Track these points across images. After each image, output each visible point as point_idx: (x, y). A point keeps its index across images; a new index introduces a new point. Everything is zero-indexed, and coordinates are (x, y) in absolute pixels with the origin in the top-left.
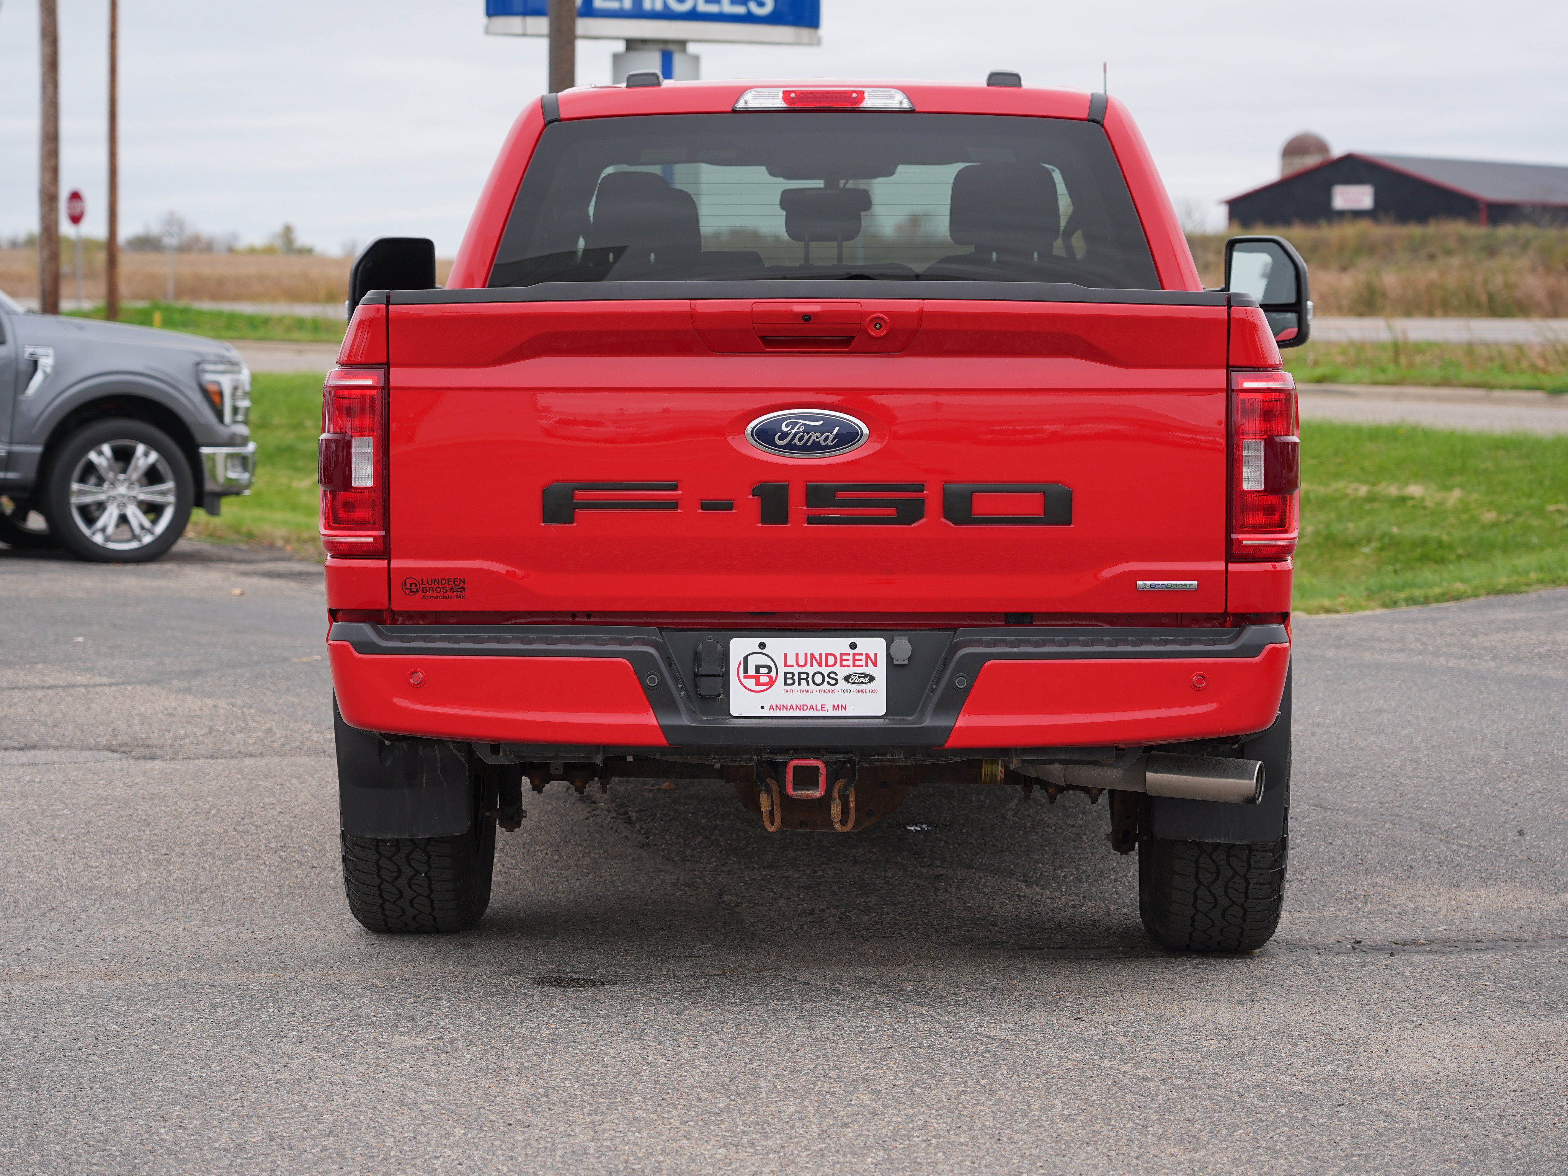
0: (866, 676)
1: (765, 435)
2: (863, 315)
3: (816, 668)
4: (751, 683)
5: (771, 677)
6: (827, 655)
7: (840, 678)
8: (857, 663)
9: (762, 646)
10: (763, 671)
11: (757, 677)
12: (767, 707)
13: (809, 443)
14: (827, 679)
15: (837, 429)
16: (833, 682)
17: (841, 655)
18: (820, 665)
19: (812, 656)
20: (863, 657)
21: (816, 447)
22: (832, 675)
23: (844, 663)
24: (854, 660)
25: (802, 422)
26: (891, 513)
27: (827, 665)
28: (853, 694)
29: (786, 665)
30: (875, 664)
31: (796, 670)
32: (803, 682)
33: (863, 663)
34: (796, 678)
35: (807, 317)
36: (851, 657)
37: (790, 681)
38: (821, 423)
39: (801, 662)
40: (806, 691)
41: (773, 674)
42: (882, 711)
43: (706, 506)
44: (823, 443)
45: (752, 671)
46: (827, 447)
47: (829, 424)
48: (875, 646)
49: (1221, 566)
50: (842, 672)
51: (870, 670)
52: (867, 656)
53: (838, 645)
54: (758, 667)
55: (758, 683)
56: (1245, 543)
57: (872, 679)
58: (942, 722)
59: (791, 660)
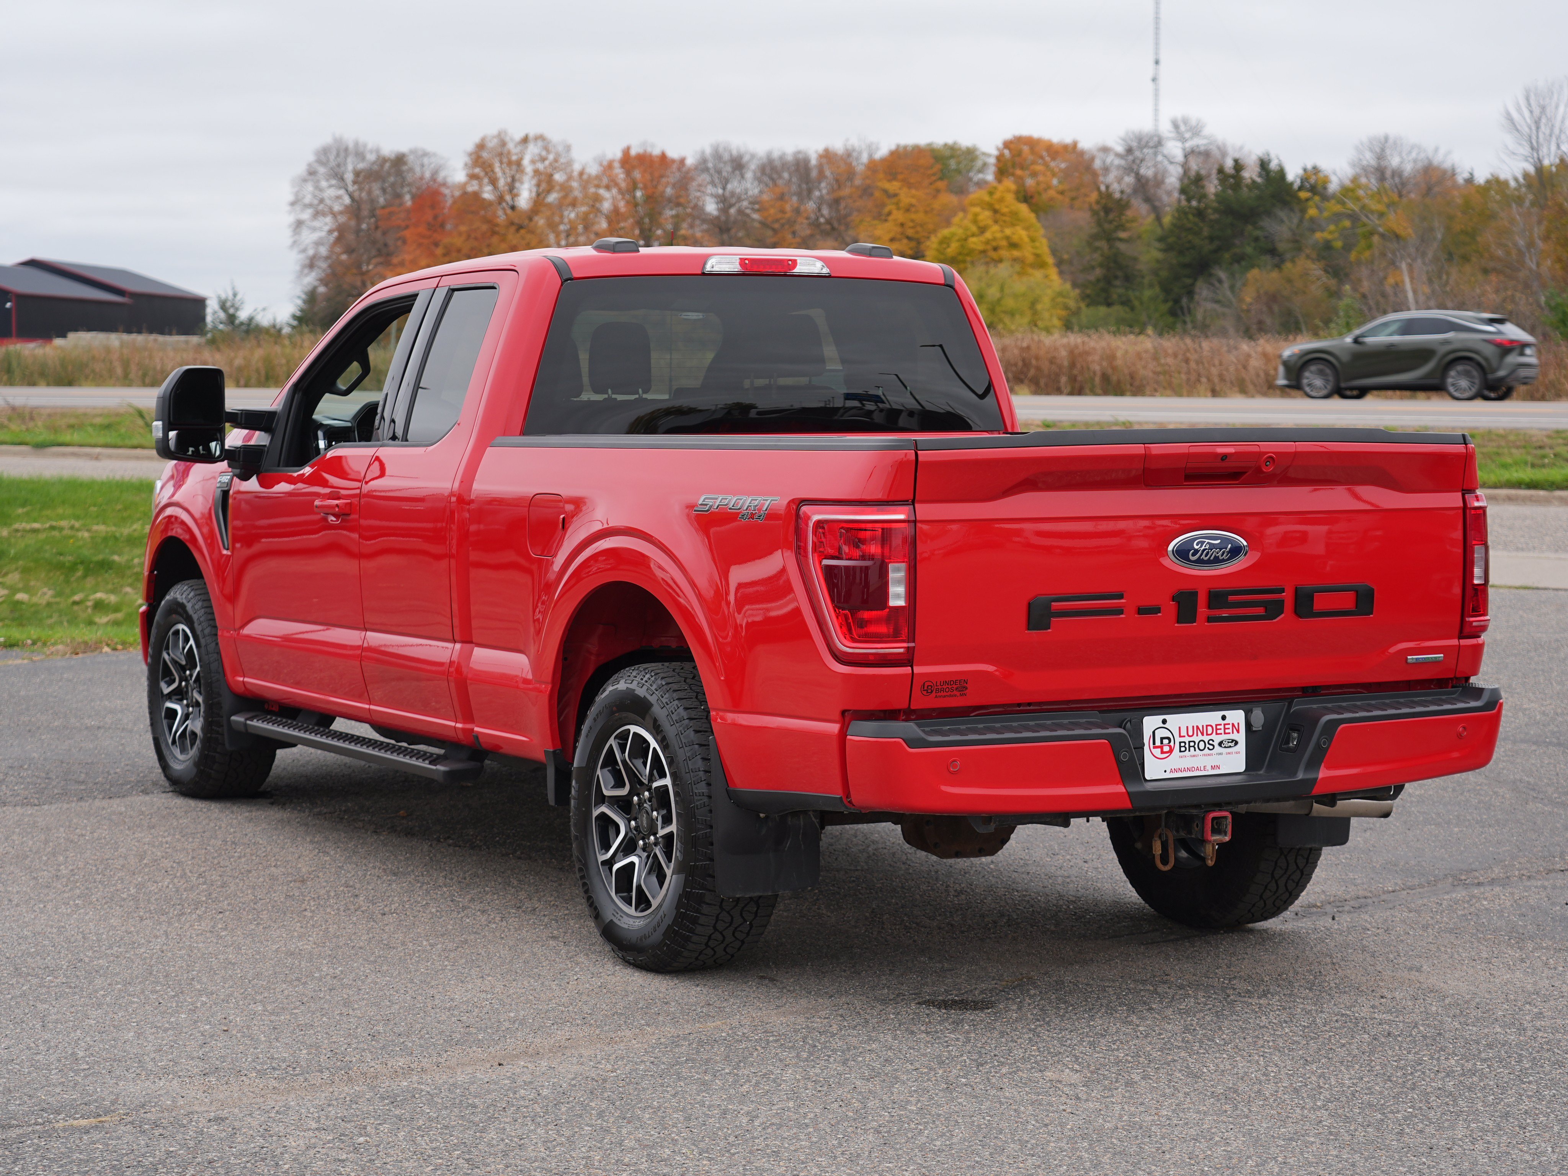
0: (1233, 741)
1: (1185, 552)
3: (1200, 737)
4: (1157, 752)
5: (1170, 746)
6: (1207, 726)
7: (1216, 744)
8: (1227, 731)
9: (1164, 722)
10: (1166, 742)
11: (1161, 747)
12: (1168, 771)
13: (1212, 558)
14: (1207, 745)
15: (1230, 546)
16: (1211, 747)
17: (1216, 725)
18: (1203, 734)
19: (1198, 727)
20: (1230, 726)
21: (1217, 560)
22: (1211, 742)
23: (1219, 732)
24: (1225, 729)
25: (1207, 541)
26: (1261, 611)
27: (1207, 734)
28: (1224, 756)
29: (1180, 736)
30: (1238, 731)
31: (1187, 739)
32: (1192, 749)
33: (1230, 731)
34: (1187, 746)
35: (1225, 456)
36: (1222, 727)
37: (1183, 749)
38: (1219, 541)
39: (1190, 733)
40: (1194, 756)
41: (1172, 744)
42: (1242, 768)
43: (1142, 611)
44: (1220, 558)
45: (1158, 743)
46: (1222, 561)
47: (1224, 543)
48: (1237, 716)
49: (1455, 642)
50: (1217, 739)
51: (1235, 736)
52: (1233, 725)
53: (1214, 717)
54: (1162, 739)
55: (1162, 752)
56: (1475, 624)
57: (1236, 743)
58: (1312, 774)
59: (1184, 733)
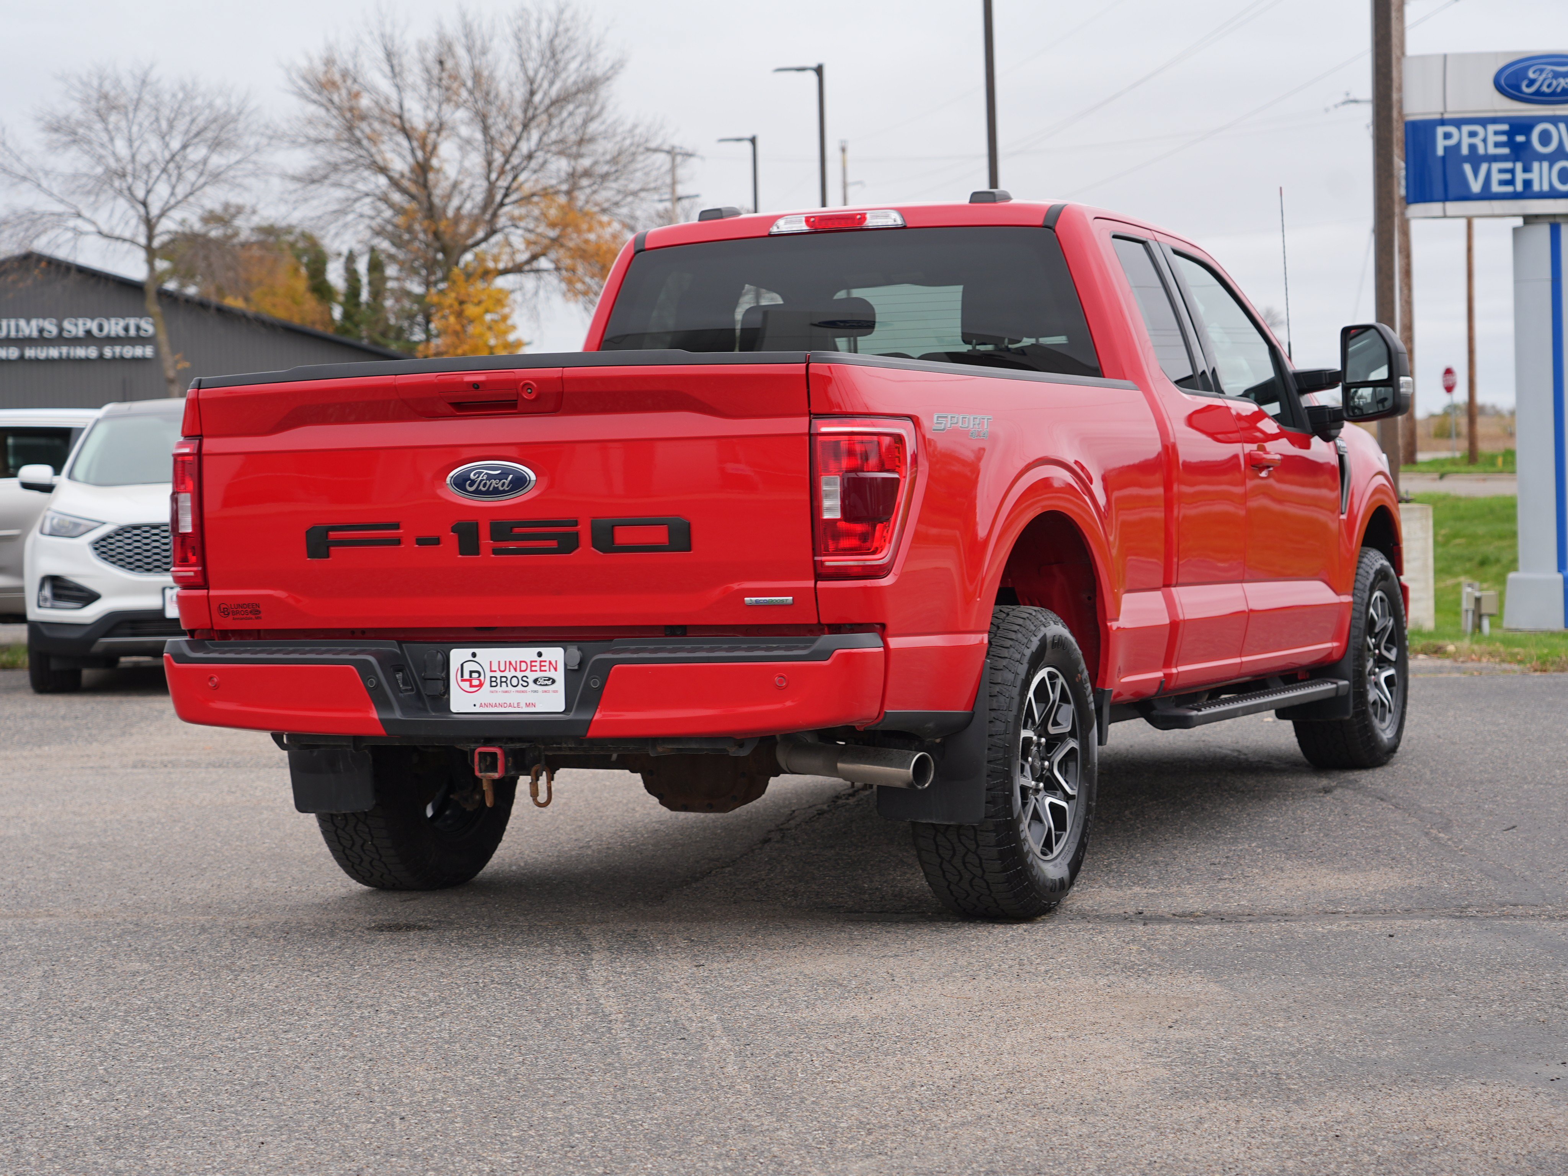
0: (549, 679)
1: (461, 483)
2: (516, 382)
3: (513, 673)
4: (466, 685)
5: (480, 680)
6: (521, 662)
7: (530, 681)
8: (543, 668)
9: (474, 655)
10: (475, 675)
11: (470, 681)
12: (478, 705)
13: (491, 489)
14: (521, 682)
15: (511, 476)
16: (525, 684)
17: (532, 662)
18: (515, 670)
19: (510, 663)
20: (547, 664)
21: (496, 492)
22: (525, 679)
23: (534, 668)
24: (541, 666)
25: (485, 471)
26: (553, 544)
27: (521, 671)
28: (540, 694)
29: (491, 671)
30: (556, 669)
31: (498, 674)
32: (504, 684)
33: (547, 668)
34: (498, 681)
35: (476, 385)
36: (538, 664)
37: (494, 684)
38: (499, 472)
39: (502, 668)
40: (506, 692)
41: (482, 678)
42: (562, 708)
43: (421, 542)
44: (501, 489)
45: (466, 676)
46: (504, 492)
47: (505, 473)
48: (555, 654)
49: (811, 584)
50: (532, 676)
51: (552, 674)
52: (550, 663)
53: (528, 653)
54: (471, 672)
55: (471, 686)
56: (827, 564)
57: (554, 682)
58: (585, 716)
59: (495, 667)
